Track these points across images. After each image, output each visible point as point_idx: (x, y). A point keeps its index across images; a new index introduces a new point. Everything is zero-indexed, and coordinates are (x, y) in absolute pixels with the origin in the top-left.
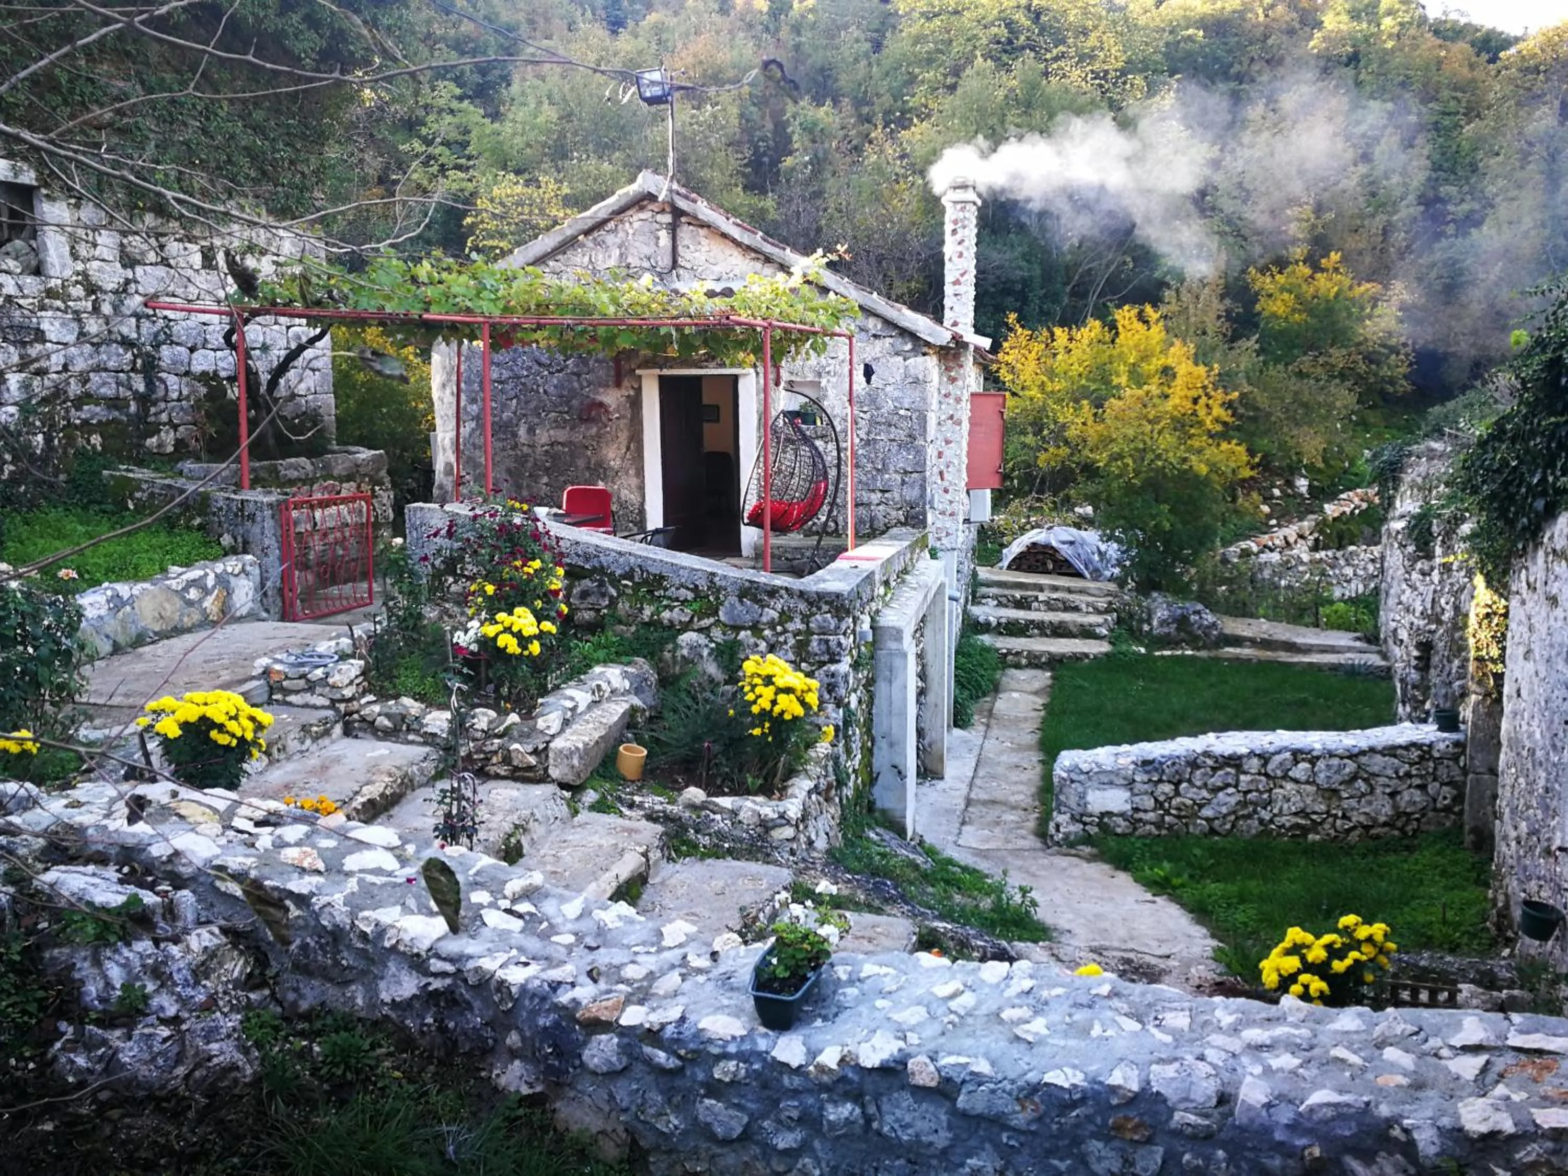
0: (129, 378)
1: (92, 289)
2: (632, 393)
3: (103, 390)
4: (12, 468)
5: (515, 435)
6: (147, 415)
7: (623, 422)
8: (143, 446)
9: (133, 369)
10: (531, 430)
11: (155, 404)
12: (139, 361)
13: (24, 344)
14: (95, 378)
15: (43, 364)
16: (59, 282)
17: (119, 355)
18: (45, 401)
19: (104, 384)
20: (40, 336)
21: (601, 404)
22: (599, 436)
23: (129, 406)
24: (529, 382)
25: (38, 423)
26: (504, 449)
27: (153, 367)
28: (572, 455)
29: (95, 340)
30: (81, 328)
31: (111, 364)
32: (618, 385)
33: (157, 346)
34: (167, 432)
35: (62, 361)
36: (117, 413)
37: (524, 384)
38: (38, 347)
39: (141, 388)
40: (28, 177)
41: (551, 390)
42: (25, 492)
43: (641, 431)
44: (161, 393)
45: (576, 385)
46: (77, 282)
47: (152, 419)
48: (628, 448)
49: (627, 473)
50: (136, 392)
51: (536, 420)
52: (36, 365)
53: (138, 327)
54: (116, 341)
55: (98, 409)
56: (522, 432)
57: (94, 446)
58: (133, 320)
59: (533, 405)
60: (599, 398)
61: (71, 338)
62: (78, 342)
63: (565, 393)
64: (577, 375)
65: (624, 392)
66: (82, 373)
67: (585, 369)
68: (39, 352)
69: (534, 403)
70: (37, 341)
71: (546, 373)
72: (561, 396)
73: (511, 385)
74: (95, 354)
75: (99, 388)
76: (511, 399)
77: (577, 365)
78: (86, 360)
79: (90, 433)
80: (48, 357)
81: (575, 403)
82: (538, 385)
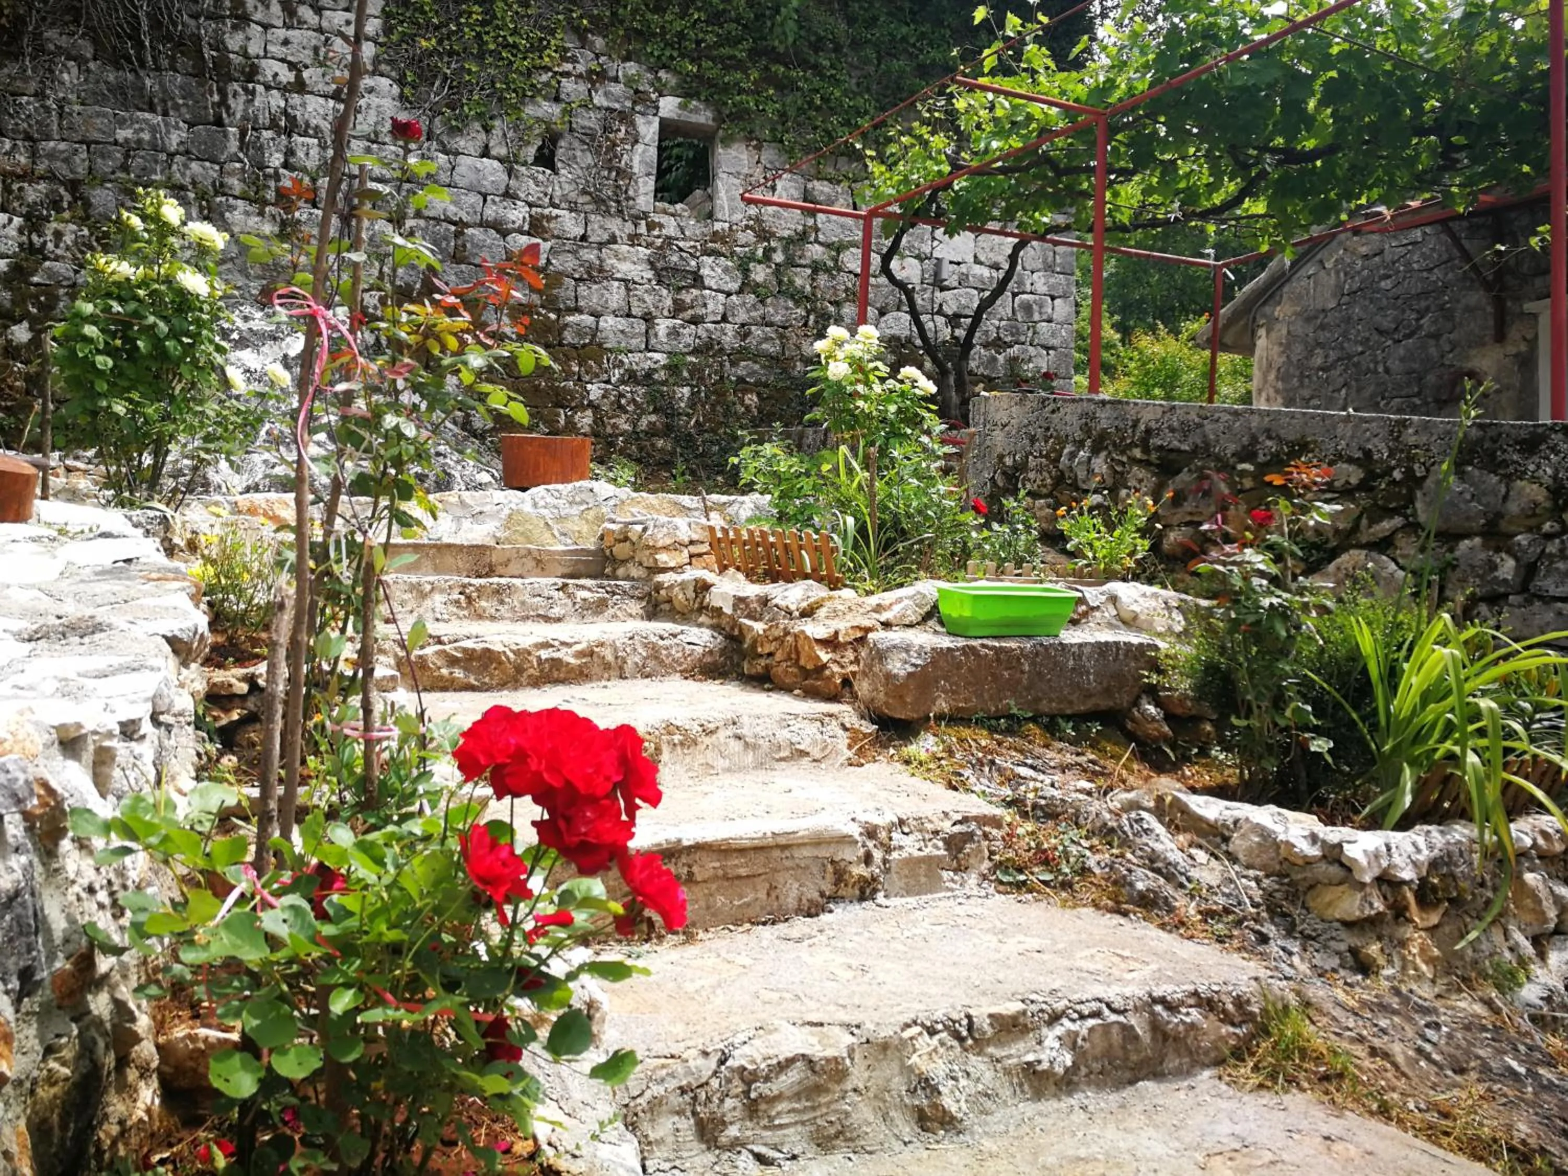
0: (798, 334)
1: (764, 235)
2: (1523, 348)
3: (764, 346)
7: (1506, 396)
9: (804, 326)
12: (812, 317)
13: (679, 289)
14: (757, 331)
15: (701, 311)
16: (727, 225)
17: (787, 308)
18: (696, 351)
19: (767, 339)
20: (698, 281)
21: (1471, 374)
23: (792, 366)
24: (1366, 361)
25: (686, 375)
29: (762, 291)
30: (746, 276)
31: (778, 318)
32: (1500, 337)
35: (721, 309)
37: (1357, 365)
38: (695, 292)
40: (703, 117)
45: (1433, 351)
46: (747, 227)
52: (690, 312)
53: (813, 280)
54: (786, 294)
55: (757, 366)
57: (748, 407)
58: (809, 272)
59: (1367, 393)
60: (1469, 365)
61: (734, 286)
62: (740, 292)
63: (1416, 366)
64: (1436, 336)
65: (1511, 349)
66: (743, 325)
67: (1449, 325)
68: (695, 299)
69: (1372, 388)
70: (693, 287)
71: (1389, 342)
72: (1409, 373)
73: (1340, 369)
74: (759, 306)
75: (760, 343)
76: (1339, 390)
77: (1435, 322)
78: (748, 311)
79: (745, 391)
80: (705, 305)
81: (1431, 378)
82: (1376, 363)
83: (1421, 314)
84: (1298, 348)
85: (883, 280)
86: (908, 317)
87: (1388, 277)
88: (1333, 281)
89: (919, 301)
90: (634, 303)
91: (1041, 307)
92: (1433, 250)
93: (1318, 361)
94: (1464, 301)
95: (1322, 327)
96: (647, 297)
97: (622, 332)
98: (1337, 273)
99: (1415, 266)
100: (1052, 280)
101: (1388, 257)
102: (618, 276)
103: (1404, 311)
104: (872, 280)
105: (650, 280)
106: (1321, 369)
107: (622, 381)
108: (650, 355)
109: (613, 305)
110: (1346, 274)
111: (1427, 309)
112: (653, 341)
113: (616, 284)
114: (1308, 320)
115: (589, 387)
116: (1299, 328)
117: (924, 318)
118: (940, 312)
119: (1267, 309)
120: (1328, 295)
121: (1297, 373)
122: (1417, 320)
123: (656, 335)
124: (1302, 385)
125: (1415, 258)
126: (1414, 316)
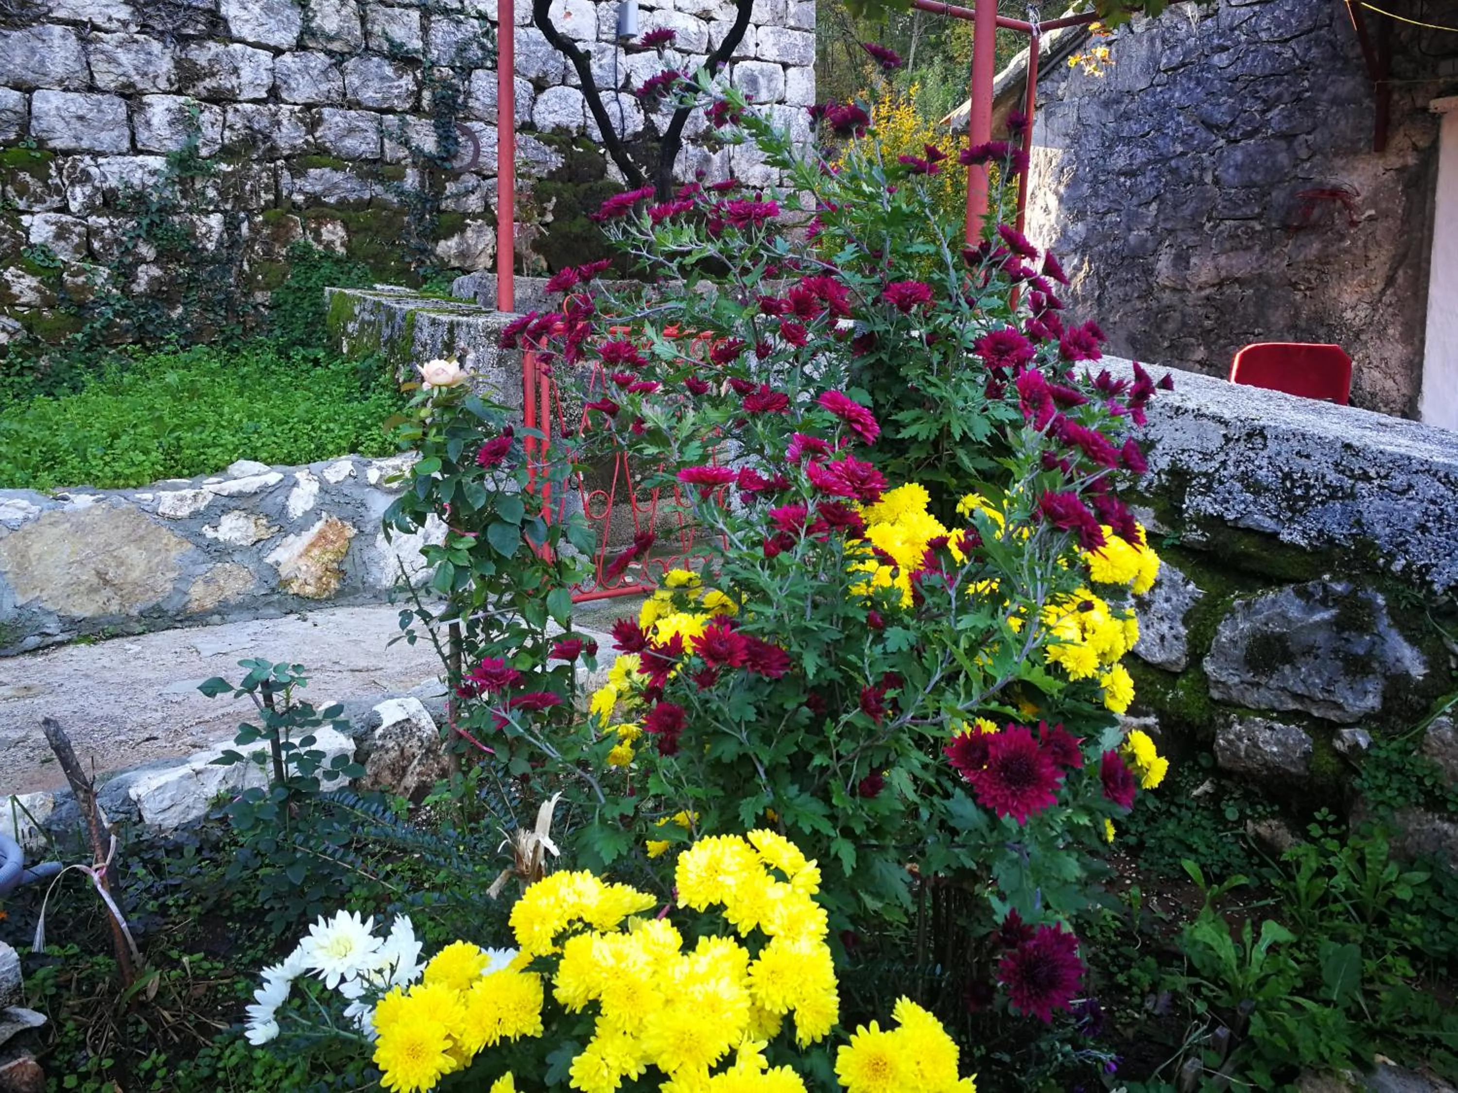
0: (404, 124)
2: (1411, 160)
3: (349, 142)
4: (156, 272)
5: (1149, 271)
6: (439, 194)
7: (1381, 227)
8: (432, 252)
9: (416, 110)
10: (1181, 260)
11: (455, 176)
12: (426, 95)
13: (184, 40)
14: (333, 117)
15: (228, 82)
17: (383, 78)
18: (227, 152)
19: (351, 131)
20: (217, 26)
21: (1336, 193)
22: (1324, 260)
23: (401, 177)
24: (1184, 166)
25: (211, 193)
26: (1126, 300)
27: (453, 108)
28: (1261, 302)
29: (336, 46)
30: (307, 20)
31: (369, 95)
32: (1380, 145)
33: (466, 71)
34: (479, 231)
35: (266, 79)
36: (378, 189)
37: (1174, 171)
38: (214, 47)
39: (429, 144)
41: (1229, 175)
42: (181, 321)
43: (1426, 242)
44: (466, 155)
45: (1283, 158)
47: (448, 204)
48: (1390, 281)
49: (1381, 334)
50: (417, 152)
51: (1192, 239)
52: (209, 83)
53: (425, 29)
54: (379, 53)
55: (338, 177)
56: (1163, 264)
57: (329, 245)
58: (415, 15)
59: (1187, 211)
60: (1332, 180)
61: (286, 38)
62: (301, 46)
63: (1257, 178)
64: (1289, 137)
65: (1395, 161)
66: (308, 107)
67: (1308, 123)
68: (216, 59)
69: (1192, 205)
70: (210, 36)
71: (1222, 142)
72: (1248, 185)
73: (1150, 175)
74: (334, 74)
75: (342, 137)
76: (1148, 204)
77: (1289, 117)
78: (315, 82)
79: (321, 220)
80: (236, 71)
81: (1278, 196)
82: (1203, 170)
83: (1269, 105)
84: (1093, 143)
85: (536, 33)
86: (579, 95)
87: (1224, 49)
88: (1143, 51)
89: (595, 70)
90: (100, 66)
91: (770, 80)
92: (1291, 13)
93: (1120, 162)
94: (1332, 89)
95: (1126, 116)
96: (123, 56)
97: (81, 118)
98: (1152, 40)
99: (1264, 36)
100: (784, 40)
101: (1225, 22)
102: (61, 14)
103: (1243, 100)
104: (519, 32)
105: (125, 24)
106: (1120, 173)
107: (90, 208)
108: (140, 159)
109: (57, 70)
110: (1164, 41)
111: (1279, 98)
112: (143, 135)
113: (58, 29)
114: (1106, 105)
115: (26, 220)
116: (1091, 114)
117: (605, 97)
118: (626, 87)
119: (1047, 85)
120: (1136, 69)
121: (1090, 177)
122: (1263, 112)
123: (148, 124)
124: (1096, 194)
125: (1264, 24)
126: (1258, 106)
